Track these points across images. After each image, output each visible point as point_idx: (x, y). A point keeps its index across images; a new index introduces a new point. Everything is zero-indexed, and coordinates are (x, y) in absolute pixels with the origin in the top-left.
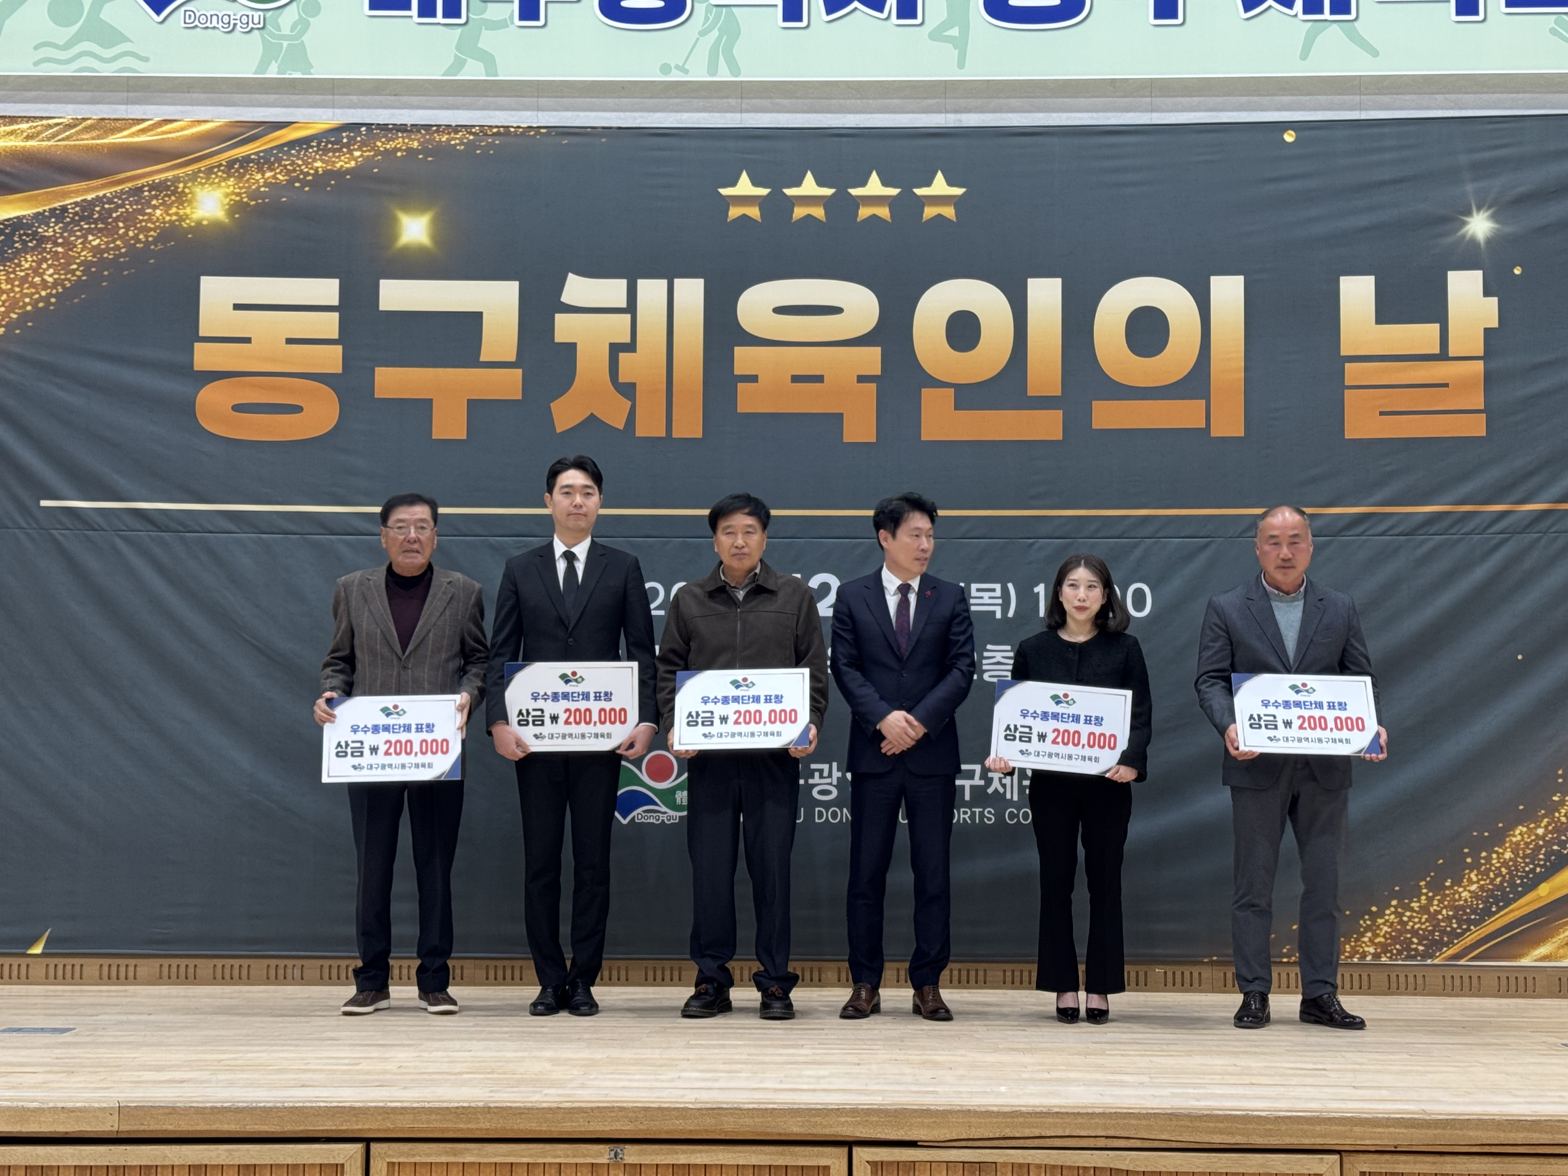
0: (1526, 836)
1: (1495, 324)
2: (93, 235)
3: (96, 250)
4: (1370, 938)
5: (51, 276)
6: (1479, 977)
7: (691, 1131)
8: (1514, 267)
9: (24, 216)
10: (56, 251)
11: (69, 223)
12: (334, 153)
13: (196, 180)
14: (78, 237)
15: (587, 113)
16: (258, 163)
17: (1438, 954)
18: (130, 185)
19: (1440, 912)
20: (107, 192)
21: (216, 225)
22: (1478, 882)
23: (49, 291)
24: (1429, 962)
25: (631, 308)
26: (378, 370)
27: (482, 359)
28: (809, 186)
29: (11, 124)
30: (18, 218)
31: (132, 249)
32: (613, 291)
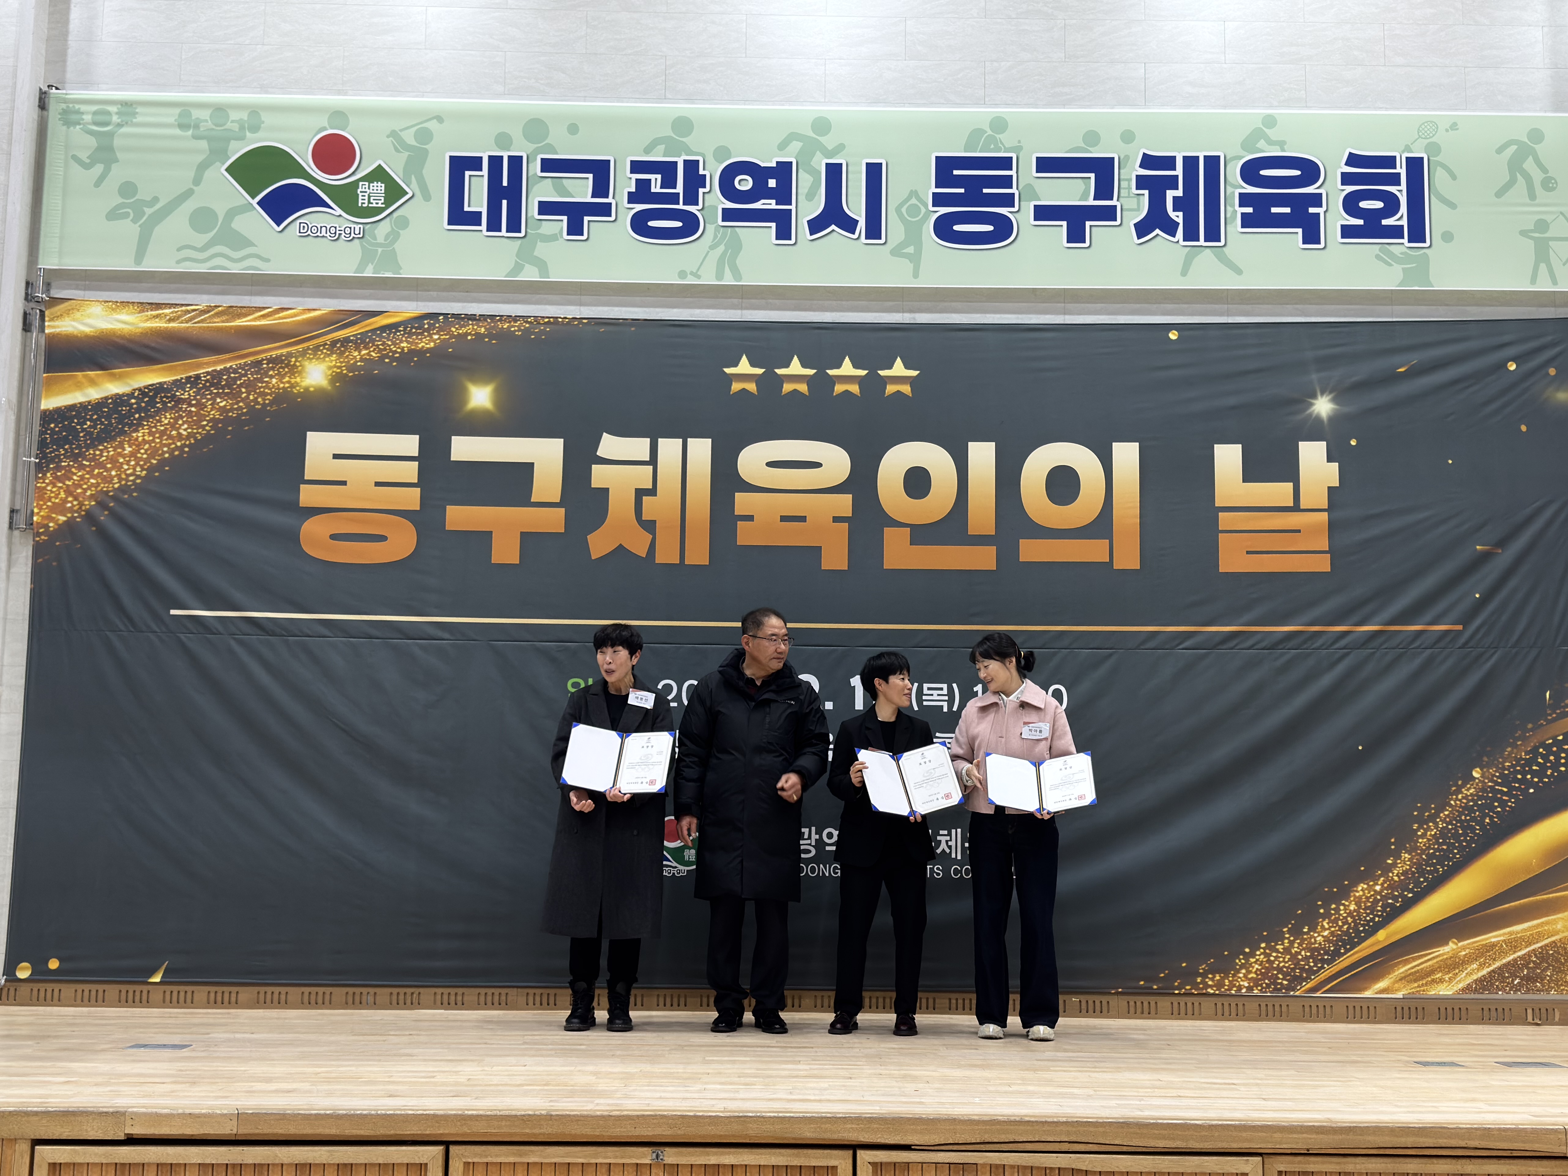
0: (1366, 892)
1: (1336, 483)
2: (221, 398)
3: (223, 410)
4: (1244, 974)
5: (185, 430)
6: (1331, 1006)
7: (721, 1136)
8: (1351, 439)
9: (165, 382)
10: (190, 410)
11: (201, 388)
12: (417, 336)
13: (305, 356)
14: (208, 400)
15: (620, 308)
16: (356, 343)
17: (1298, 988)
18: (252, 359)
19: (1300, 953)
20: (233, 364)
21: (320, 391)
22: (1329, 929)
23: (183, 442)
24: (1292, 993)
25: (653, 460)
26: (449, 508)
27: (532, 500)
28: (796, 367)
29: (157, 309)
30: (160, 383)
31: (251, 409)
32: (639, 447)
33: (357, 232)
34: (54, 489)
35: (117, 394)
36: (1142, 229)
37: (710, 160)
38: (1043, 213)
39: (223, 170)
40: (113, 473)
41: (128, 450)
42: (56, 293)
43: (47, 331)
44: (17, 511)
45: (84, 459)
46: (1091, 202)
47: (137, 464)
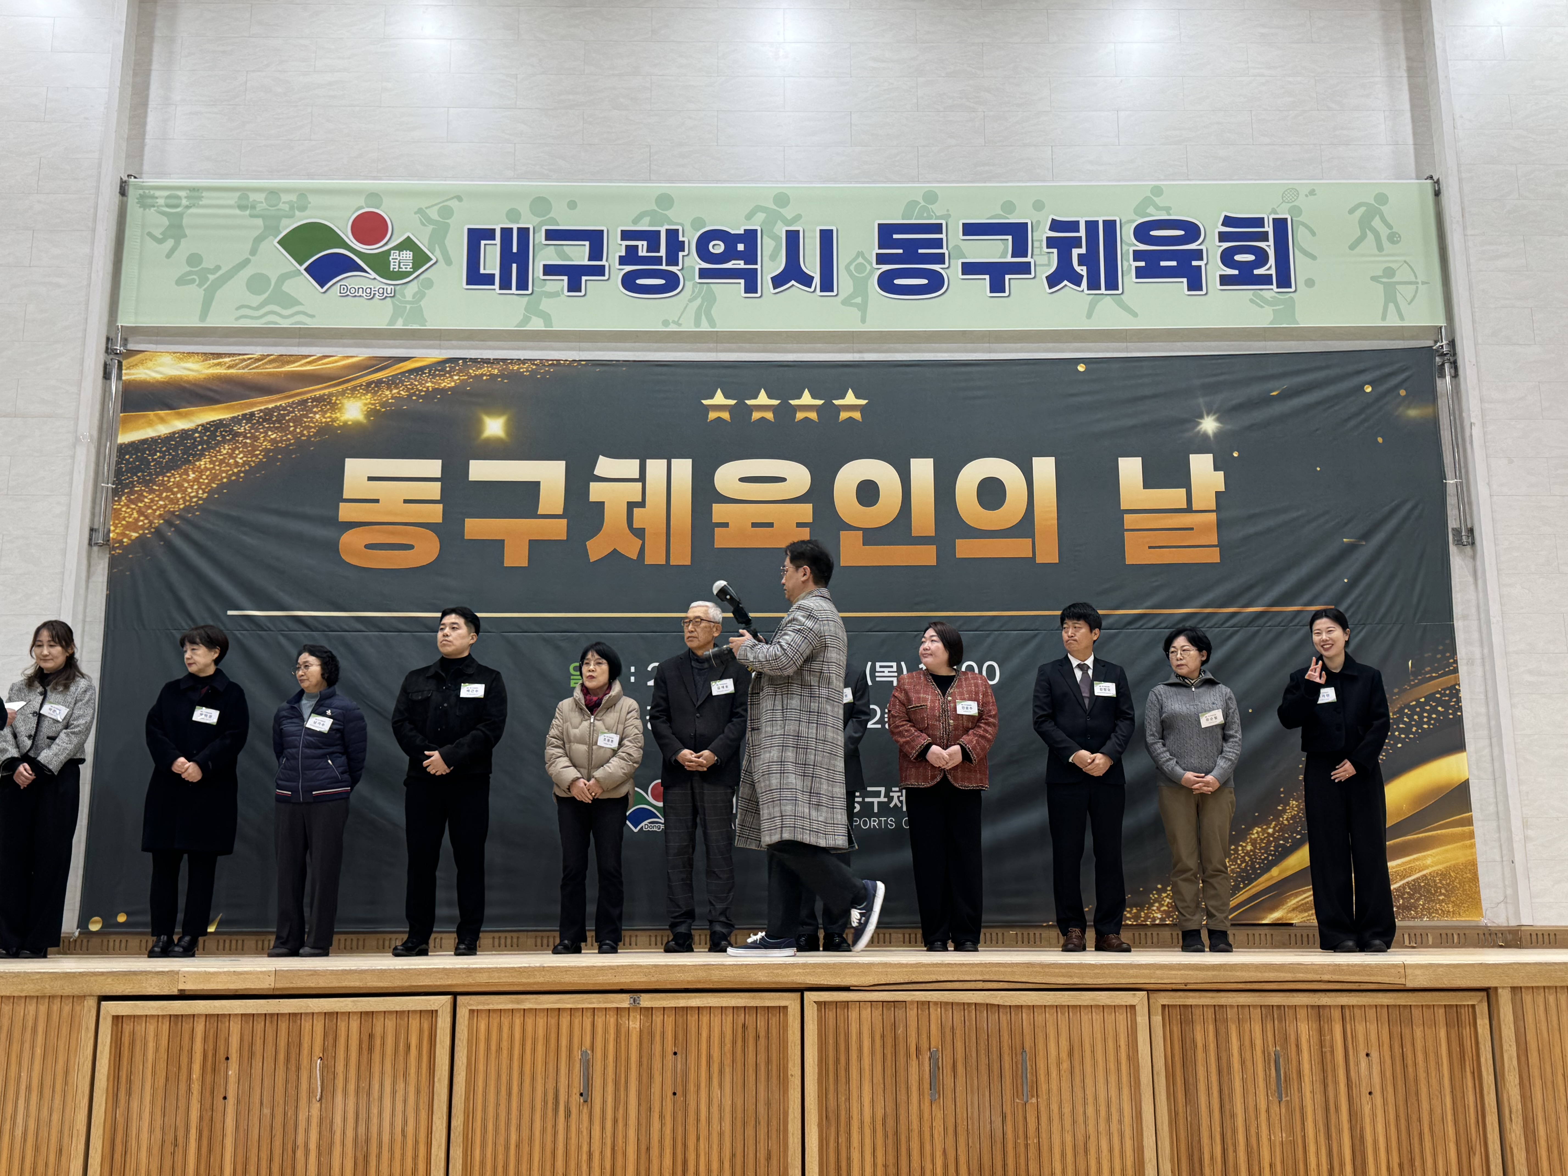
0: (1261, 834)
1: (1223, 489)
2: (272, 431)
3: (273, 441)
4: (1157, 907)
5: (241, 458)
8: (1233, 451)
9: (224, 419)
10: (246, 442)
11: (254, 424)
12: (440, 377)
13: (344, 395)
14: (261, 433)
15: (611, 352)
16: (387, 384)
18: (298, 398)
20: (283, 403)
21: (357, 425)
23: (239, 469)
25: (642, 478)
26: (467, 520)
27: (539, 513)
28: (763, 399)
29: (218, 358)
30: (219, 420)
31: (297, 439)
32: (629, 467)
33: (389, 292)
34: (128, 510)
35: (183, 430)
36: (1053, 281)
37: (688, 228)
38: (969, 269)
39: (275, 242)
40: (179, 496)
41: (192, 476)
42: (131, 346)
43: (124, 378)
44: (96, 530)
45: (154, 484)
46: (1009, 259)
47: (200, 488)
